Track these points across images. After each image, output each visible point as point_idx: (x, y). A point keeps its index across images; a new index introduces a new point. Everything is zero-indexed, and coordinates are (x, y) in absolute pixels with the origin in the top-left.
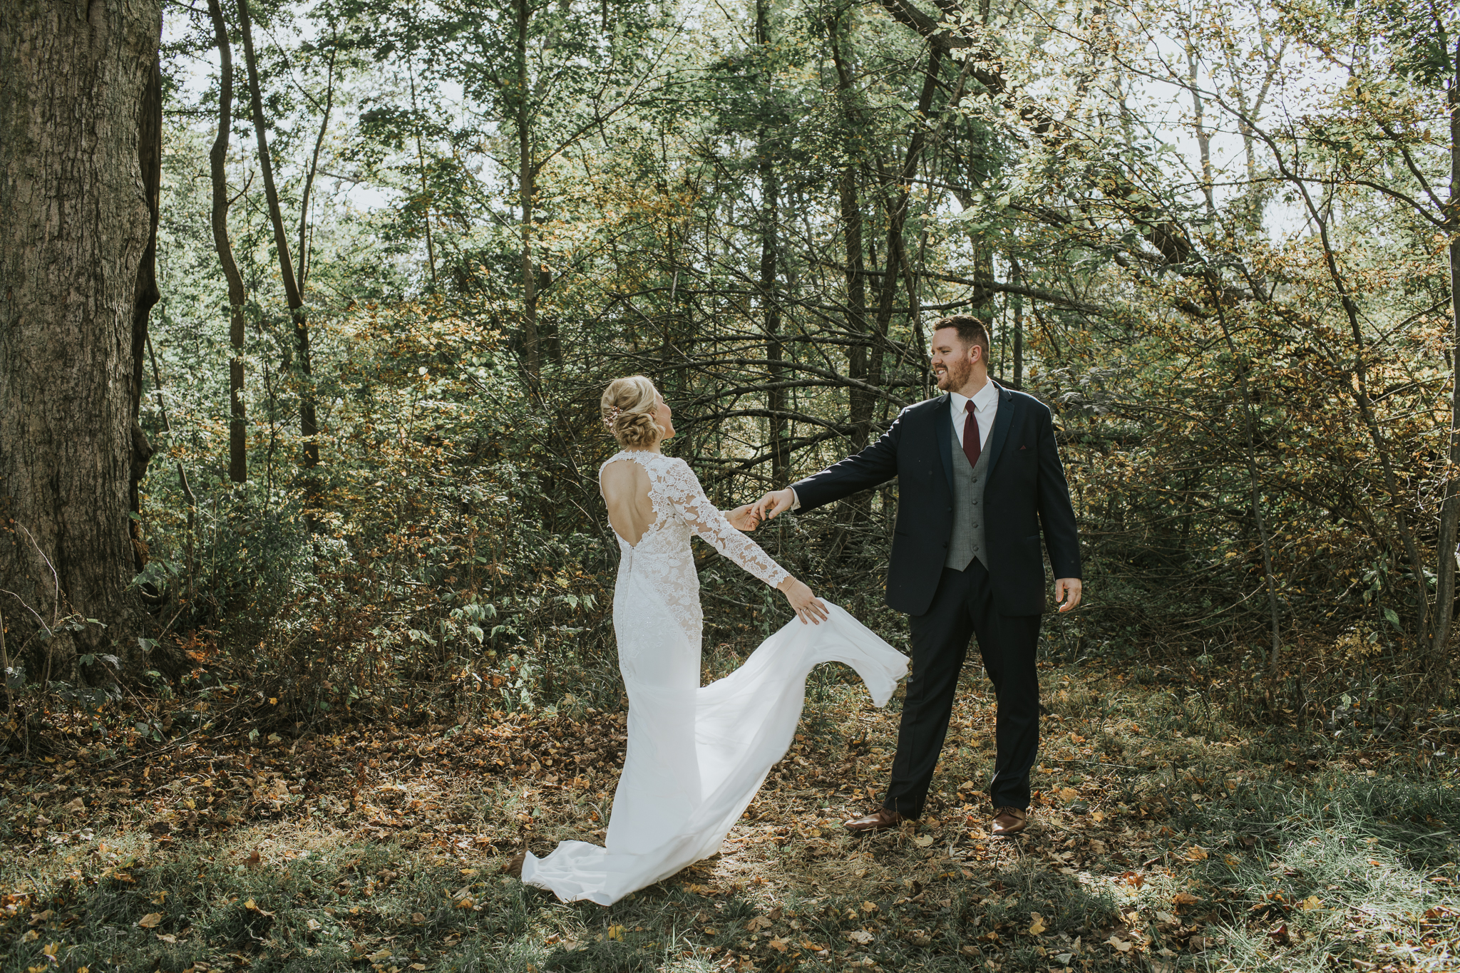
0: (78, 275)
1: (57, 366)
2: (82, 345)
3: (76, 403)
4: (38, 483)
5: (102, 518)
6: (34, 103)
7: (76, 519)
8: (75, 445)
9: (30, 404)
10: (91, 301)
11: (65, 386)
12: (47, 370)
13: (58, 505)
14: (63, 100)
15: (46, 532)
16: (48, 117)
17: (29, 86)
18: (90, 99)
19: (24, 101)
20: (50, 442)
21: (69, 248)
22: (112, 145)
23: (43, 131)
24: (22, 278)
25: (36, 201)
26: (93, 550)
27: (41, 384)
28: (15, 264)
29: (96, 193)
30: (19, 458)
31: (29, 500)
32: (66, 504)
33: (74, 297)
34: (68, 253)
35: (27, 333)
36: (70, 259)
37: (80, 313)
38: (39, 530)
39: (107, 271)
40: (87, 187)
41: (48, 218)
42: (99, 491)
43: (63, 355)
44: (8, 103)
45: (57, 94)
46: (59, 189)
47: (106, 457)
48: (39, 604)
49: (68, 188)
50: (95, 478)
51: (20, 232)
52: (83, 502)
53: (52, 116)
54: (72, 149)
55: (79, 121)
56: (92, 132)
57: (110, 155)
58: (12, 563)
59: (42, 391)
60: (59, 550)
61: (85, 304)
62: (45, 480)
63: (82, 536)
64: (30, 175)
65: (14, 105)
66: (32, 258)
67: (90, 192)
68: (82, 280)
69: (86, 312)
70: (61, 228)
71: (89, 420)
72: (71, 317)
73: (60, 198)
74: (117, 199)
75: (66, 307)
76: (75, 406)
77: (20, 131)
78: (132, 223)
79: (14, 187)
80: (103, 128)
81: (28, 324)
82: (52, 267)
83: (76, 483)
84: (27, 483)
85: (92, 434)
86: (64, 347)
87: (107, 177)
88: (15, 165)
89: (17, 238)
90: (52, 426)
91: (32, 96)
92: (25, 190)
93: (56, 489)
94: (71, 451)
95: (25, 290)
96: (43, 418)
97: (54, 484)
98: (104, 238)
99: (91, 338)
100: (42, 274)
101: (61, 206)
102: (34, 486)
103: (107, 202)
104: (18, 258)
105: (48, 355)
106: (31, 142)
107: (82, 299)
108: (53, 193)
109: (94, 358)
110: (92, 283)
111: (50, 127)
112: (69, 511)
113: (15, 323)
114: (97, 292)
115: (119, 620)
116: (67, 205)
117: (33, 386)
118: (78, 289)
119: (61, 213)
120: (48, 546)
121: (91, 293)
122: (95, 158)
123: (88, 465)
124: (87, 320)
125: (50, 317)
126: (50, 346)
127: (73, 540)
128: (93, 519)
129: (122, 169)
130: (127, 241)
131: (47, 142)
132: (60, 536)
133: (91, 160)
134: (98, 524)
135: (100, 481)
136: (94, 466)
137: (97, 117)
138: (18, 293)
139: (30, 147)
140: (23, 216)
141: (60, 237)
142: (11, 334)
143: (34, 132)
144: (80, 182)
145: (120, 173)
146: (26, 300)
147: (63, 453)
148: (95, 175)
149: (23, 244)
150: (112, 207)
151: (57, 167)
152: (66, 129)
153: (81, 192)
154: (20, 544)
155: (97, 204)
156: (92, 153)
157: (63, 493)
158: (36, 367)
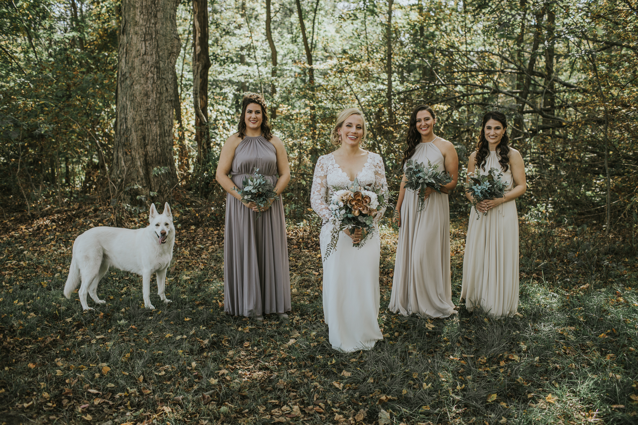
0: (151, 67)
1: (145, 98)
2: (152, 91)
3: (151, 111)
4: (139, 138)
5: (159, 150)
6: (137, 8)
7: (150, 150)
8: (150, 125)
9: (137, 112)
10: (155, 76)
11: (147, 105)
12: (141, 100)
13: (145, 146)
14: (146, 6)
15: (141, 154)
16: (141, 13)
17: (136, 2)
18: (155, 5)
19: (134, 7)
20: (143, 124)
21: (148, 58)
22: (164, 20)
23: (140, 17)
24: (134, 69)
25: (138, 42)
26: (156, 161)
27: (140, 105)
28: (132, 64)
29: (157, 38)
30: (133, 129)
31: (136, 143)
32: (147, 145)
33: (150, 75)
34: (148, 60)
35: (136, 87)
36: (148, 62)
37: (152, 80)
38: (139, 154)
39: (161, 66)
40: (154, 36)
41: (142, 48)
42: (158, 141)
43: (147, 95)
44: (130, 9)
45: (144, 4)
46: (145, 38)
47: (161, 129)
48: (138, 178)
49: (148, 37)
50: (157, 136)
51: (134, 53)
52: (153, 145)
53: (143, 12)
54: (148, 23)
55: (151, 13)
56: (156, 16)
57: (163, 24)
58: (130, 164)
59: (140, 107)
60: (145, 160)
61: (153, 77)
62: (141, 137)
63: (152, 156)
64: (136, 33)
65: (132, 9)
66: (137, 62)
67: (155, 38)
68: (152, 69)
69: (154, 80)
70: (145, 51)
71: (155, 117)
72: (149, 82)
73: (145, 41)
74: (166, 39)
75: (147, 78)
76: (150, 112)
77: (133, 18)
78: (172, 47)
79: (132, 38)
80: (160, 15)
81: (136, 84)
82: (143, 65)
83: (151, 138)
84: (135, 138)
85: (156, 121)
86: (147, 92)
87: (161, 32)
88: (132, 30)
89: (133, 55)
90: (143, 119)
91: (137, 6)
92: (135, 38)
93: (145, 140)
94: (149, 127)
95: (135, 73)
96: (141, 116)
97: (144, 138)
98: (161, 53)
99: (155, 89)
100: (140, 67)
101: (145, 44)
102: (137, 139)
103: (161, 41)
104: (133, 62)
105: (142, 95)
106: (136, 22)
107: (152, 75)
108: (143, 39)
109: (156, 95)
110: (156, 70)
111: (142, 16)
112: (148, 147)
113: (132, 84)
114: (157, 72)
115: (164, 184)
116: (147, 43)
117: (138, 106)
118: (151, 72)
119: (145, 46)
120: (141, 159)
121: (155, 73)
122: (157, 26)
123: (155, 132)
124: (154, 83)
125: (142, 82)
126: (143, 92)
127: (150, 157)
128: (156, 150)
129: (168, 28)
130: (170, 54)
131: (141, 22)
132: (146, 155)
133: (155, 27)
134: (158, 152)
135: (158, 137)
136: (156, 132)
137: (157, 11)
138: (133, 74)
139: (136, 23)
140: (134, 47)
141: (145, 54)
142: (131, 88)
143: (137, 18)
144: (151, 35)
145: (167, 30)
146: (135, 76)
147: (146, 128)
148: (157, 32)
149: (135, 57)
150: (164, 42)
151: (144, 30)
152: (147, 16)
153: (152, 38)
154: (132, 158)
155: (157, 42)
156: (156, 24)
157: (147, 141)
158: (138, 99)
